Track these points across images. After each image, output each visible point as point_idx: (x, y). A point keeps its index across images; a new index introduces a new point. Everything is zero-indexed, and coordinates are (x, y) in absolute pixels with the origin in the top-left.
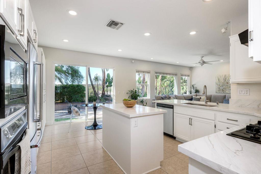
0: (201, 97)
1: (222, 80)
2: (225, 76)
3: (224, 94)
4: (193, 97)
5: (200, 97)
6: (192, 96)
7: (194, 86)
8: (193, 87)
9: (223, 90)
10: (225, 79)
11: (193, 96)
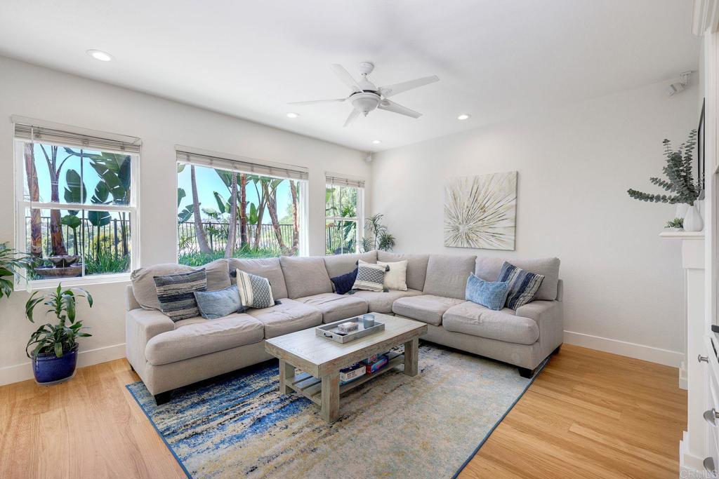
0: (391, 265)
1: (465, 200)
2: (476, 180)
3: (471, 253)
4: (360, 265)
5: (385, 264)
6: (357, 263)
7: (378, 223)
8: (376, 226)
9: (468, 239)
10: (474, 196)
11: (360, 261)
